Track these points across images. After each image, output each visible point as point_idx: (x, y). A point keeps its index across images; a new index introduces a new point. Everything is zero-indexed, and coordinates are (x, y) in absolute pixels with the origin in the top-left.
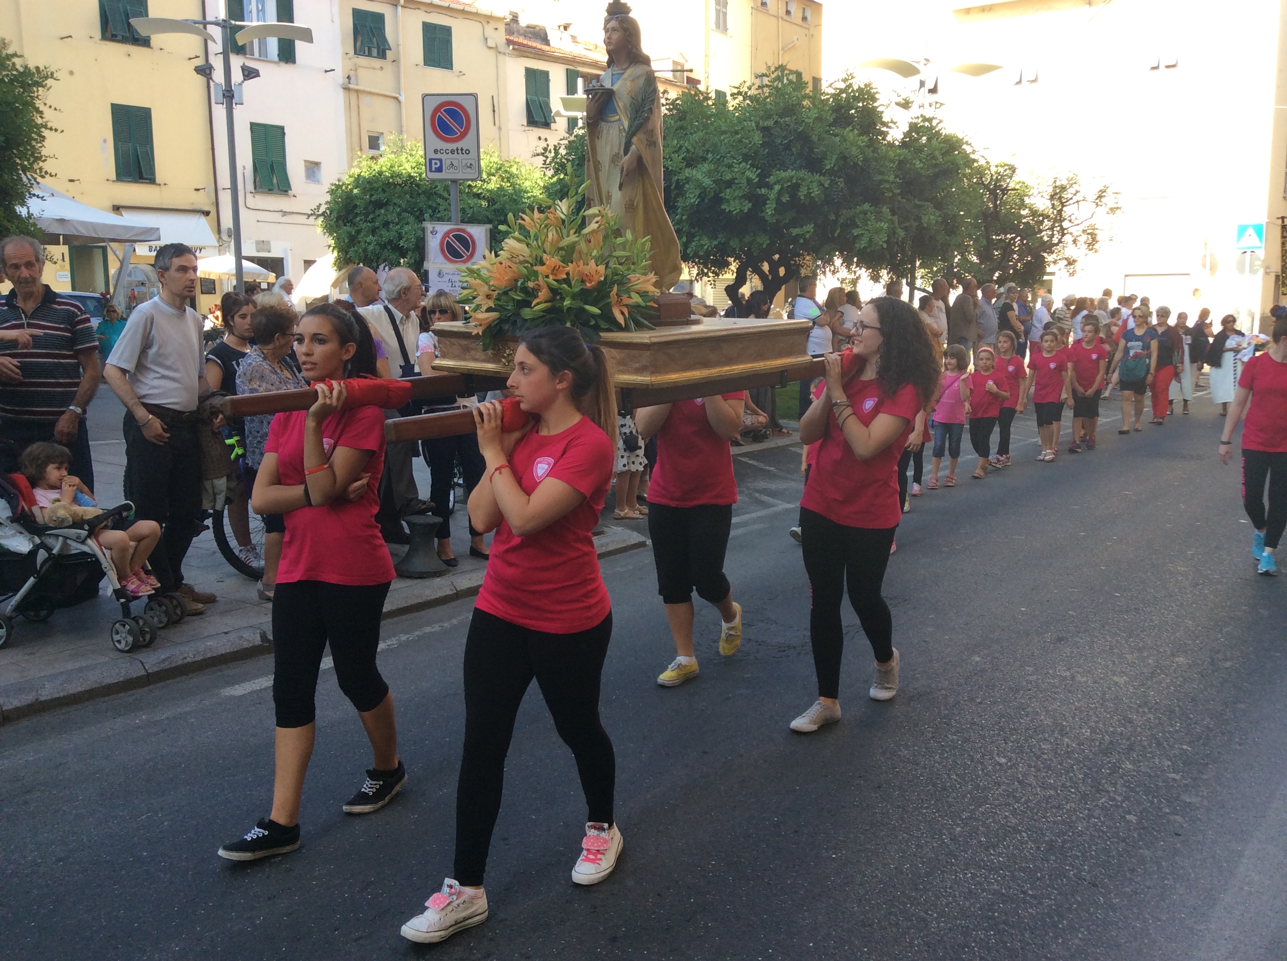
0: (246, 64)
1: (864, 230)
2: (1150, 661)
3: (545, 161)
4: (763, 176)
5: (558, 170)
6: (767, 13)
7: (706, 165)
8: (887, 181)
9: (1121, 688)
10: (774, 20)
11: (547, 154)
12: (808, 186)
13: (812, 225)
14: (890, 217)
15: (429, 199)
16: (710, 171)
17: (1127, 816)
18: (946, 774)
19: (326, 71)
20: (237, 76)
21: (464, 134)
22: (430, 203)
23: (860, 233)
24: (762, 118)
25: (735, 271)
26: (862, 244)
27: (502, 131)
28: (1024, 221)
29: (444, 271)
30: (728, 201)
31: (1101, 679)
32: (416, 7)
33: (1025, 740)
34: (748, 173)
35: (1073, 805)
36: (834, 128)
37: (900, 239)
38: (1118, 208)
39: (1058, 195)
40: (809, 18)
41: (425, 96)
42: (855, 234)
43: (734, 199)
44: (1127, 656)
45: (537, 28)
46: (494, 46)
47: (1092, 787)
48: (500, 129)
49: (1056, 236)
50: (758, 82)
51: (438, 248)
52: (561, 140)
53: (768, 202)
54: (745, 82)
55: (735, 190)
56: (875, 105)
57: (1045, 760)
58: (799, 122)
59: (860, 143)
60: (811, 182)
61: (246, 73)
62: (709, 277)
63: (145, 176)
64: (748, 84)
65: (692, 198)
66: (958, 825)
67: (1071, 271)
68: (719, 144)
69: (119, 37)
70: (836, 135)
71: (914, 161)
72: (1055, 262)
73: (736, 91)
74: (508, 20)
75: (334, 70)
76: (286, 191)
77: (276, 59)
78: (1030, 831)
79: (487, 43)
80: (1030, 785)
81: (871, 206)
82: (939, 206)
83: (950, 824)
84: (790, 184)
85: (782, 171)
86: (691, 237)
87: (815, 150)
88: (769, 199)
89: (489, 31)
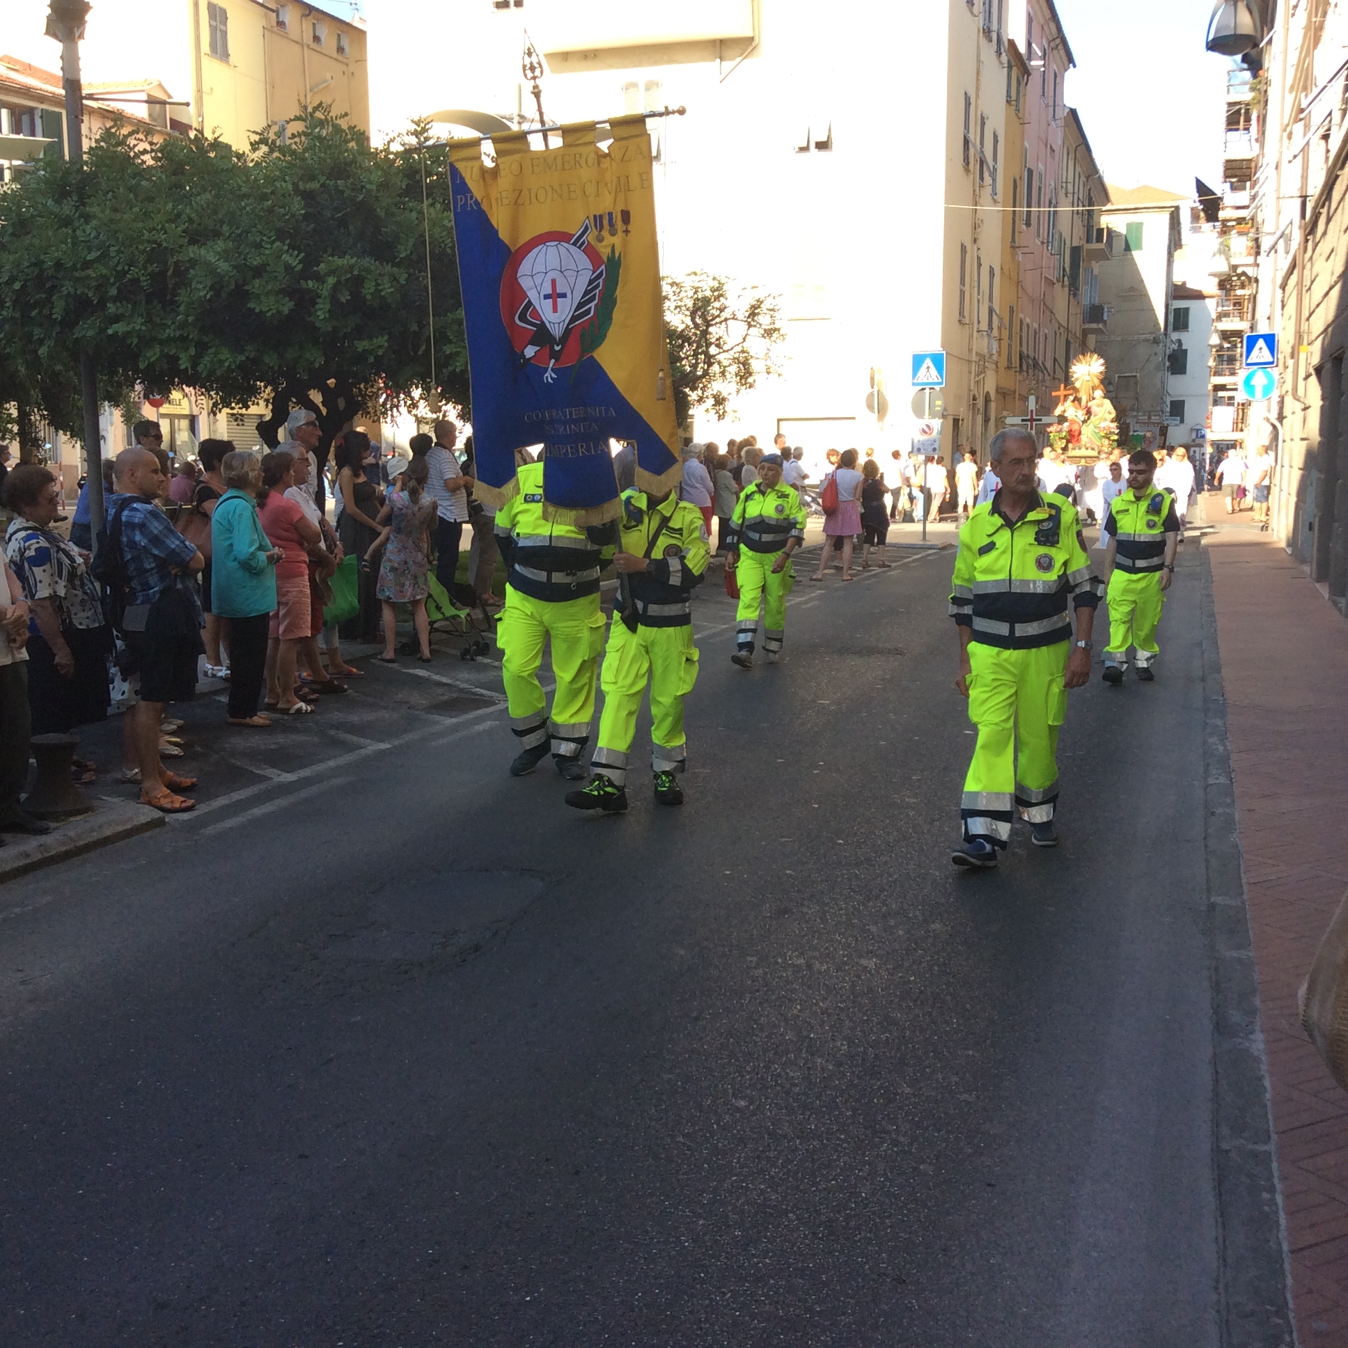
2: (901, 933)
4: (310, 262)
6: (286, 37)
7: (220, 243)
9: (872, 975)
10: (297, 48)
12: (376, 280)
13: (386, 337)
16: (225, 251)
17: (922, 1167)
18: (669, 1135)
25: (270, 400)
30: (258, 297)
31: (846, 963)
33: (767, 1067)
34: (286, 257)
35: (846, 1158)
36: (407, 199)
38: (775, 330)
40: (347, 49)
42: (448, 353)
43: (268, 294)
44: (871, 927)
47: (865, 1128)
49: (701, 365)
50: (291, 129)
53: (317, 300)
54: (269, 126)
55: (267, 282)
57: (798, 1094)
58: (356, 188)
59: (446, 222)
60: (380, 275)
62: (233, 408)
64: (275, 129)
65: (200, 290)
66: (699, 1216)
67: (721, 412)
68: (238, 213)
70: (411, 211)
72: (701, 400)
73: (257, 138)
78: (799, 1209)
80: (785, 1136)
83: (688, 1216)
84: (349, 276)
85: (336, 258)
86: (202, 348)
87: (383, 229)
88: (320, 297)
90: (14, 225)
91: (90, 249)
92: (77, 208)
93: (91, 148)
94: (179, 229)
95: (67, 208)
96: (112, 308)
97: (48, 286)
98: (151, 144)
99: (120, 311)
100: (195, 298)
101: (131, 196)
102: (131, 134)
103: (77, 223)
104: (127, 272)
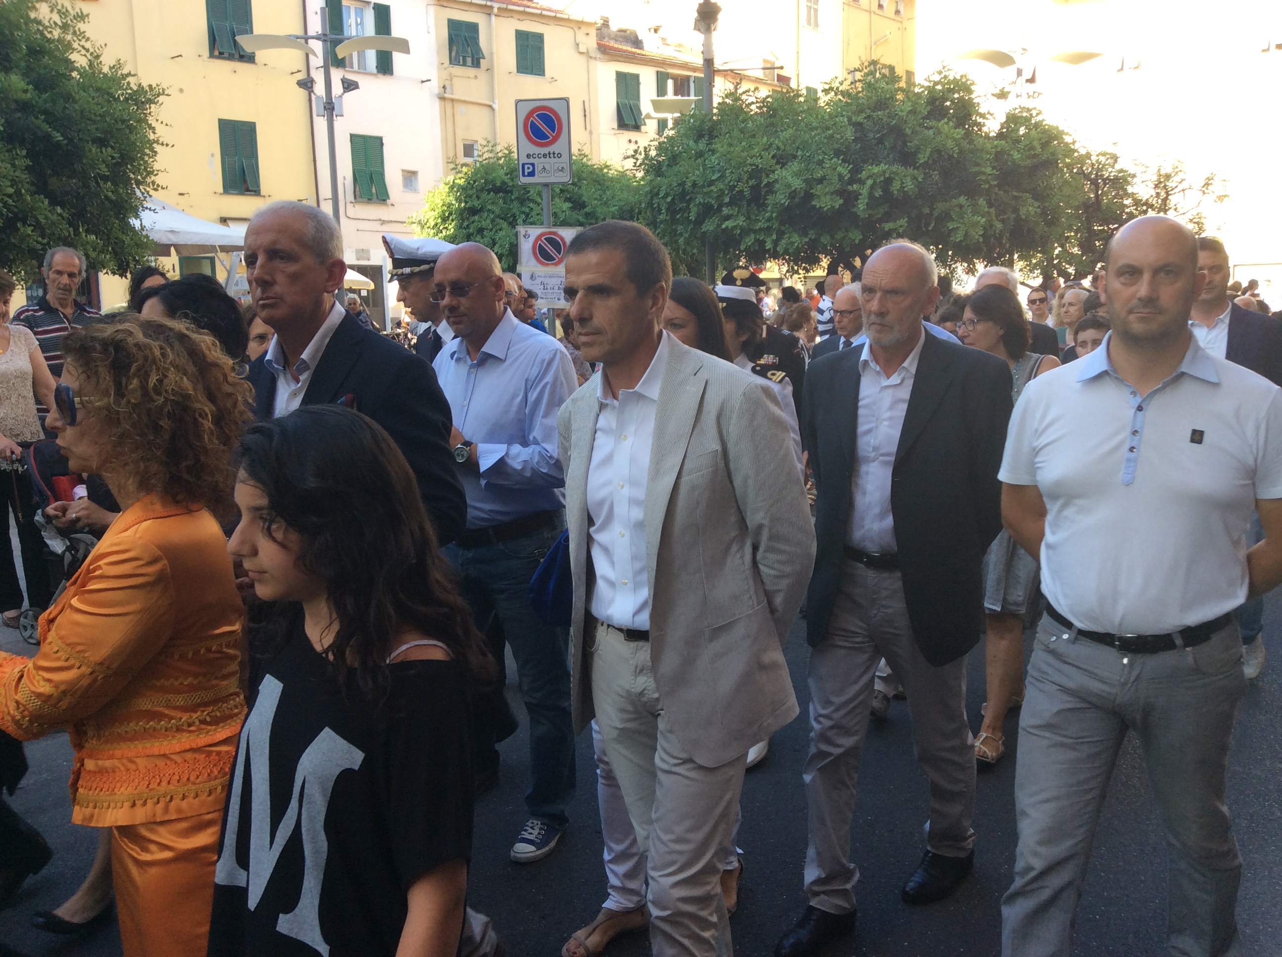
0: (346, 77)
1: (960, 223)
3: (635, 163)
4: (854, 171)
5: (647, 172)
6: (860, 8)
7: (795, 164)
8: (984, 173)
10: (867, 15)
11: (638, 156)
12: (901, 180)
13: (906, 220)
14: (986, 209)
15: (522, 205)
19: (423, 82)
20: (337, 88)
21: (555, 139)
22: (523, 209)
23: (955, 226)
24: (854, 113)
25: (826, 267)
26: (959, 237)
27: (594, 136)
28: (1126, 210)
29: (537, 274)
30: (819, 197)
32: (510, 15)
34: (839, 169)
36: (928, 121)
37: (997, 231)
38: (1226, 196)
39: (1162, 183)
40: (902, 11)
41: (518, 102)
42: (951, 228)
43: (826, 194)
45: (628, 32)
46: (585, 51)
48: (591, 133)
50: (850, 78)
51: (531, 251)
52: (651, 141)
53: (860, 197)
54: (836, 78)
55: (826, 187)
56: (973, 96)
58: (891, 116)
59: (955, 135)
60: (905, 176)
61: (346, 85)
62: (799, 274)
63: (250, 188)
64: (840, 80)
65: (782, 197)
68: (810, 141)
69: (226, 55)
70: (931, 128)
71: (1012, 152)
73: (827, 87)
74: (599, 25)
75: (430, 80)
76: (384, 200)
77: (375, 71)
79: (578, 48)
81: (967, 199)
82: (1037, 197)
84: (882, 179)
85: (874, 166)
86: (781, 234)
87: (908, 144)
88: (861, 195)
89: (581, 36)
90: (669, 159)
91: (714, 172)
92: (707, 146)
93: (719, 104)
94: (770, 155)
95: (702, 145)
96: (725, 211)
97: (688, 198)
98: (756, 98)
99: (731, 212)
100: (778, 201)
101: (741, 135)
102: (744, 93)
103: (706, 156)
104: (736, 186)
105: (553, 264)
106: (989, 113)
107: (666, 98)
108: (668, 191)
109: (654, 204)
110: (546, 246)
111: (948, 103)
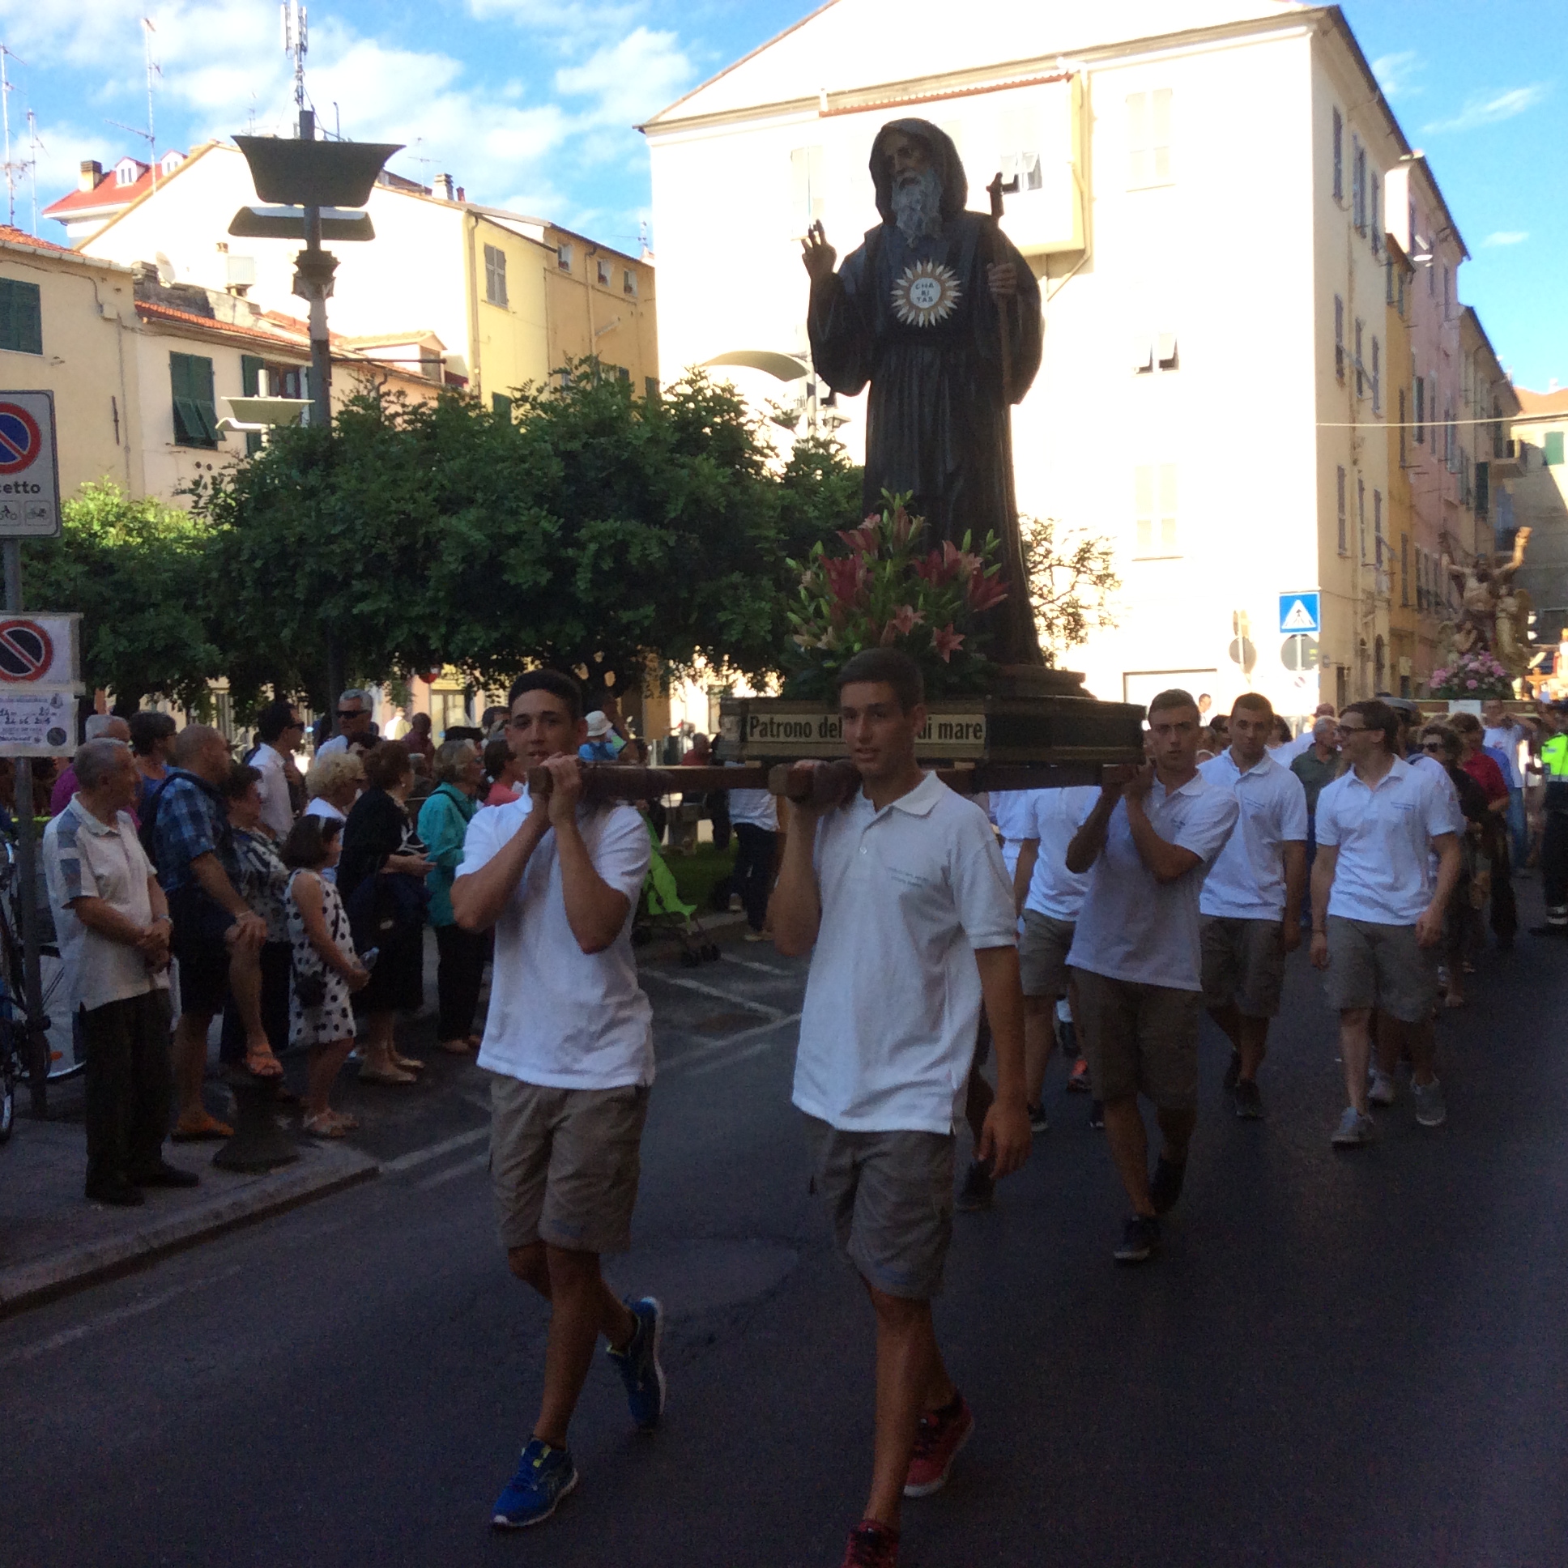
1: (735, 613)
3: (196, 502)
4: (570, 527)
5: (219, 519)
6: (569, 278)
7: (473, 511)
8: (766, 538)
10: (580, 290)
11: (200, 491)
12: (642, 544)
13: (653, 606)
14: (774, 594)
16: (480, 520)
23: (729, 617)
24: (562, 438)
26: (734, 635)
27: (132, 452)
30: (513, 568)
34: (544, 524)
36: (678, 455)
38: (1109, 576)
40: (635, 288)
42: (723, 619)
43: (524, 564)
45: (191, 291)
46: (115, 317)
48: (127, 449)
50: (558, 380)
52: (225, 468)
53: (579, 570)
54: (531, 381)
55: (523, 552)
56: (741, 420)
58: (622, 445)
59: (720, 478)
60: (647, 538)
64: (537, 385)
65: (451, 562)
68: (494, 477)
70: (683, 466)
71: (806, 508)
73: (518, 395)
74: (140, 276)
79: (102, 311)
81: (743, 577)
84: (612, 541)
85: (599, 521)
86: (453, 625)
88: (579, 565)
89: (106, 293)
90: (256, 498)
91: (334, 523)
92: (323, 480)
93: (341, 413)
94: (429, 498)
95: (313, 478)
96: (357, 585)
97: (291, 562)
98: (403, 406)
99: (367, 588)
100: (445, 572)
101: (379, 463)
102: (382, 397)
103: (322, 495)
104: (373, 546)
105: (23, 678)
106: (769, 447)
107: (256, 398)
108: (256, 549)
109: (230, 572)
110: (13, 646)
111: (707, 430)
